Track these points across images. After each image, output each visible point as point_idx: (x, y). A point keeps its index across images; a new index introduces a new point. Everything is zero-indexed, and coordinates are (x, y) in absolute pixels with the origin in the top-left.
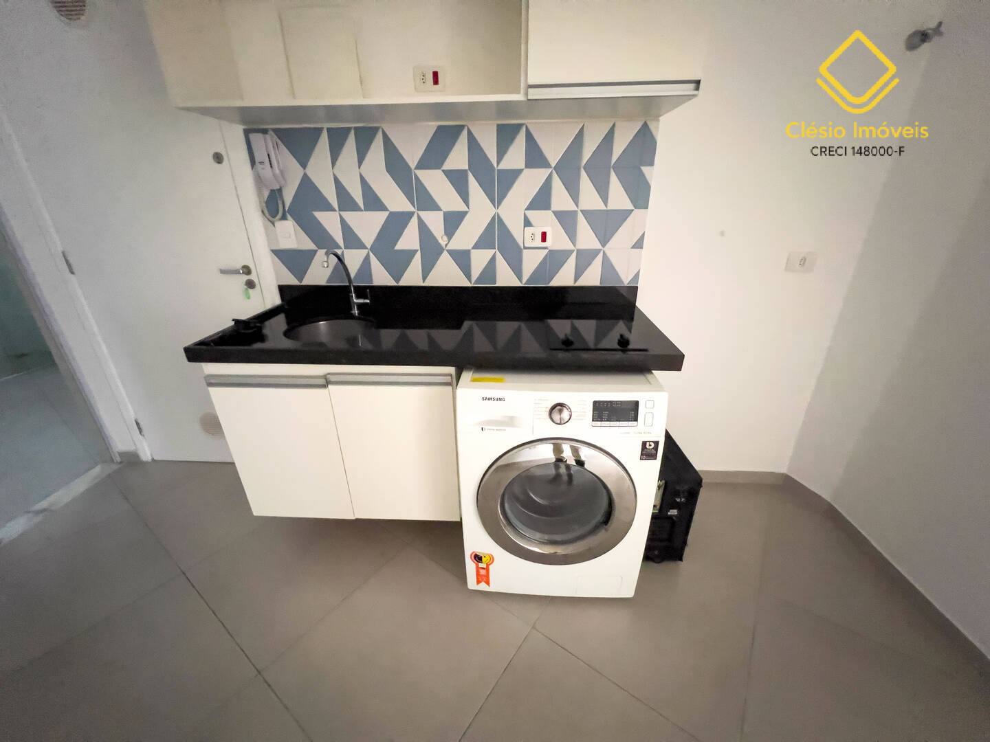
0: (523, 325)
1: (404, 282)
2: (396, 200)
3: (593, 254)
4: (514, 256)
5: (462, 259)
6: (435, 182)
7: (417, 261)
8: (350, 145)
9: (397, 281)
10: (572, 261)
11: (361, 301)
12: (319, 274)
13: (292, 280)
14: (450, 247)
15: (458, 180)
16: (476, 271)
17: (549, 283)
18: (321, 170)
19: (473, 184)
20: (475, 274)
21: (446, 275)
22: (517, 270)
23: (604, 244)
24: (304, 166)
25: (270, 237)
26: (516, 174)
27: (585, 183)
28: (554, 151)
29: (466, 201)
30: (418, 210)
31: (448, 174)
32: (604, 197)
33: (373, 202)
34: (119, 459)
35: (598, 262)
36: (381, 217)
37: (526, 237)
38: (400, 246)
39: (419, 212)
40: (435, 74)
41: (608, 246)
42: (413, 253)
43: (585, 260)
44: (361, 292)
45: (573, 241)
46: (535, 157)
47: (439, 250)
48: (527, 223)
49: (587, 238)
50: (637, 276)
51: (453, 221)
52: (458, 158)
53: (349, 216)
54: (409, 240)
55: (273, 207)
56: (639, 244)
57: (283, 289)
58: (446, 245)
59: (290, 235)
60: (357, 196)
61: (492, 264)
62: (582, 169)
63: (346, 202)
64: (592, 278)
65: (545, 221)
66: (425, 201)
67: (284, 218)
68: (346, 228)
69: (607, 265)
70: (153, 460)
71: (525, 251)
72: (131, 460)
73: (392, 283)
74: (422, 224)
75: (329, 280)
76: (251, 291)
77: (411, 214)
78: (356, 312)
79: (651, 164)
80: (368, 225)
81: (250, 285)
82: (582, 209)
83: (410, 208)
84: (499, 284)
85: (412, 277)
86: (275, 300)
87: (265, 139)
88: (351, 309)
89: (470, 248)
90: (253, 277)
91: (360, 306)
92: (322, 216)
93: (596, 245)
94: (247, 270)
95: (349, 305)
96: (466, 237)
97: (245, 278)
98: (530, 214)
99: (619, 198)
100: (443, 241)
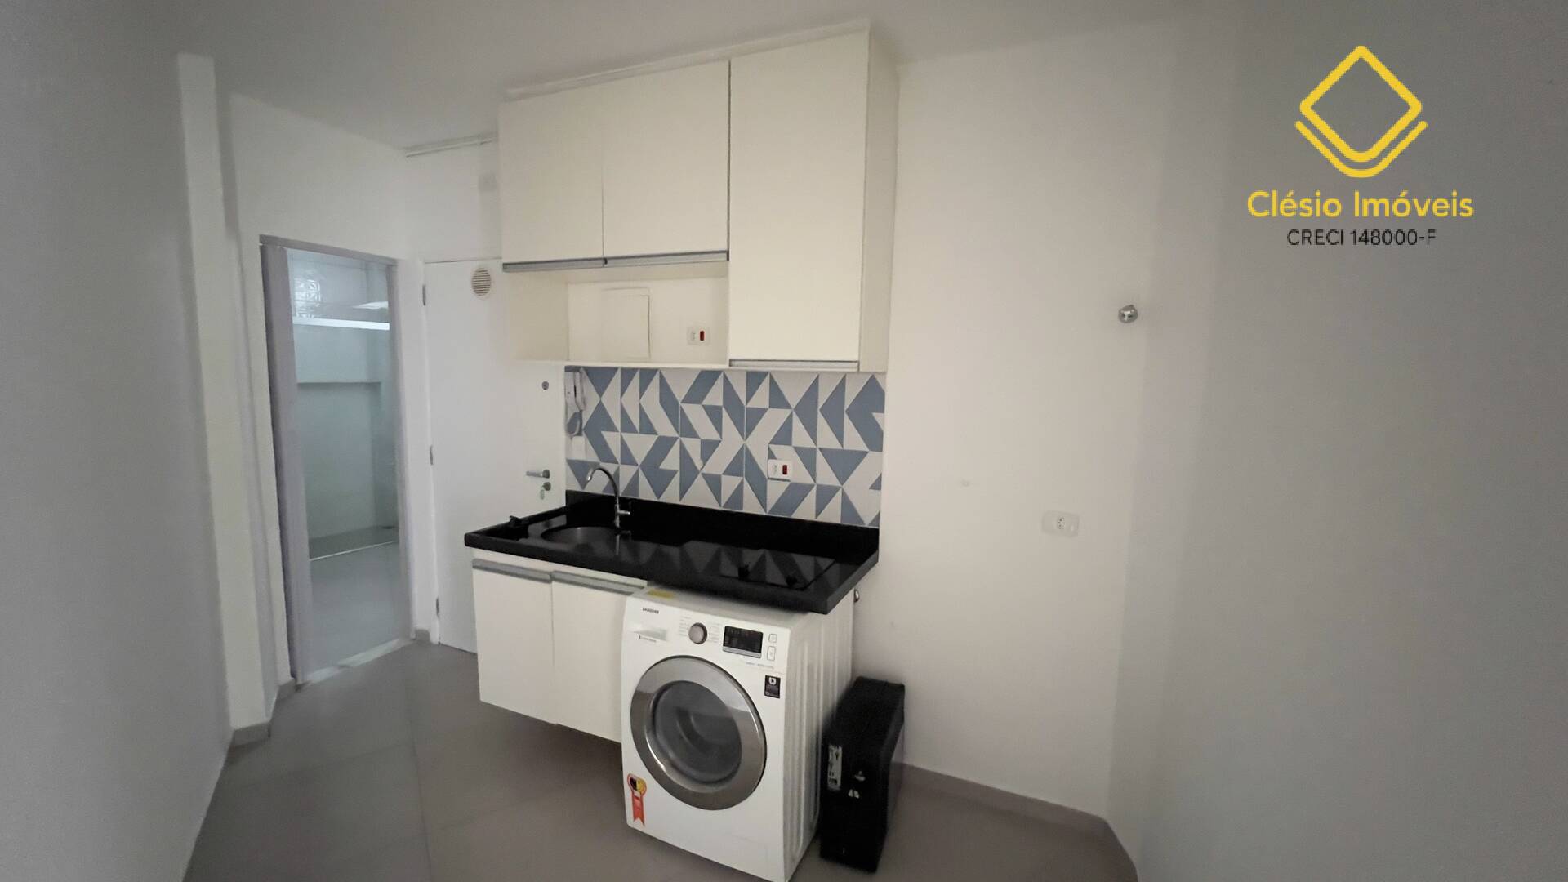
0: (768, 555)
1: (665, 499)
2: (665, 428)
3: (832, 491)
4: (759, 484)
5: (714, 483)
6: (696, 414)
7: (676, 480)
8: (636, 381)
9: (659, 495)
10: (812, 496)
11: (623, 512)
12: (597, 485)
13: (576, 487)
14: (705, 471)
15: (714, 414)
16: (726, 495)
17: (791, 514)
18: (612, 399)
19: (726, 419)
20: (724, 499)
21: (700, 497)
22: (762, 499)
23: (843, 480)
24: (600, 394)
25: (568, 449)
26: (761, 412)
27: (822, 423)
28: (794, 395)
29: (720, 431)
30: (681, 436)
31: (706, 408)
32: (840, 437)
33: (647, 428)
34: (414, 637)
35: (837, 499)
36: (652, 439)
37: (771, 468)
38: (664, 465)
39: (683, 439)
40: (702, 334)
41: (845, 484)
42: (675, 472)
43: (825, 495)
44: (625, 503)
45: (814, 477)
46: (777, 399)
47: (696, 472)
48: (771, 456)
49: (826, 475)
50: (878, 518)
51: (708, 448)
52: (715, 396)
53: (626, 436)
54: (672, 462)
55: (573, 426)
56: (877, 485)
57: (569, 494)
58: (701, 469)
59: (582, 449)
60: (636, 423)
61: (739, 490)
62: (819, 412)
63: (627, 426)
64: (832, 515)
65: (786, 456)
66: (688, 431)
67: (579, 434)
68: (624, 446)
69: (847, 504)
70: (439, 643)
71: (769, 482)
72: (423, 638)
73: (654, 498)
74: (682, 447)
75: (604, 490)
76: (546, 492)
77: (676, 439)
78: (617, 522)
79: (882, 411)
80: (641, 446)
81: (547, 487)
82: (822, 447)
83: (677, 435)
84: (744, 511)
85: (671, 496)
86: (560, 502)
87: (574, 376)
88: (614, 519)
89: (721, 473)
90: (549, 481)
91: (622, 517)
92: (607, 435)
93: (835, 482)
94: (547, 474)
95: (613, 514)
96: (718, 463)
97: (546, 480)
98: (774, 448)
99: (854, 440)
100: (698, 463)
